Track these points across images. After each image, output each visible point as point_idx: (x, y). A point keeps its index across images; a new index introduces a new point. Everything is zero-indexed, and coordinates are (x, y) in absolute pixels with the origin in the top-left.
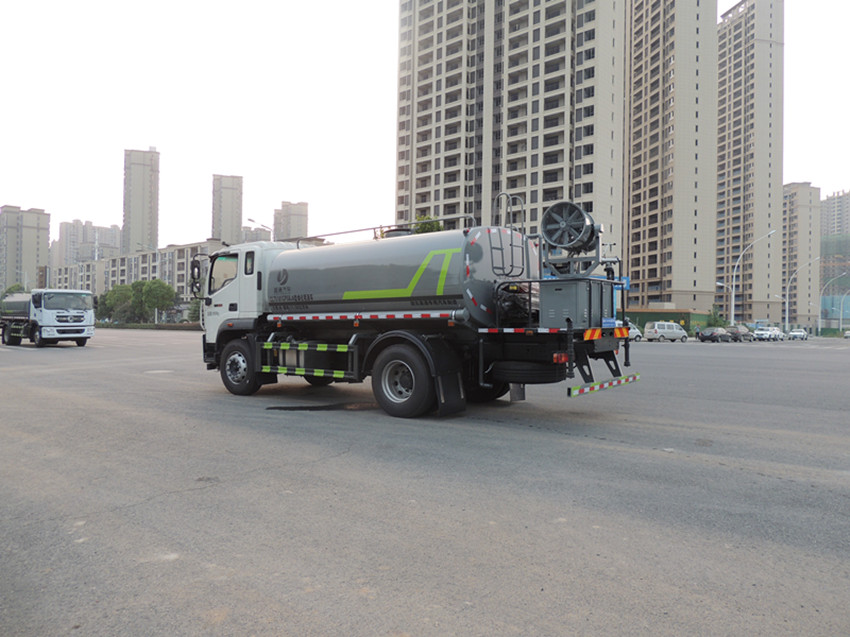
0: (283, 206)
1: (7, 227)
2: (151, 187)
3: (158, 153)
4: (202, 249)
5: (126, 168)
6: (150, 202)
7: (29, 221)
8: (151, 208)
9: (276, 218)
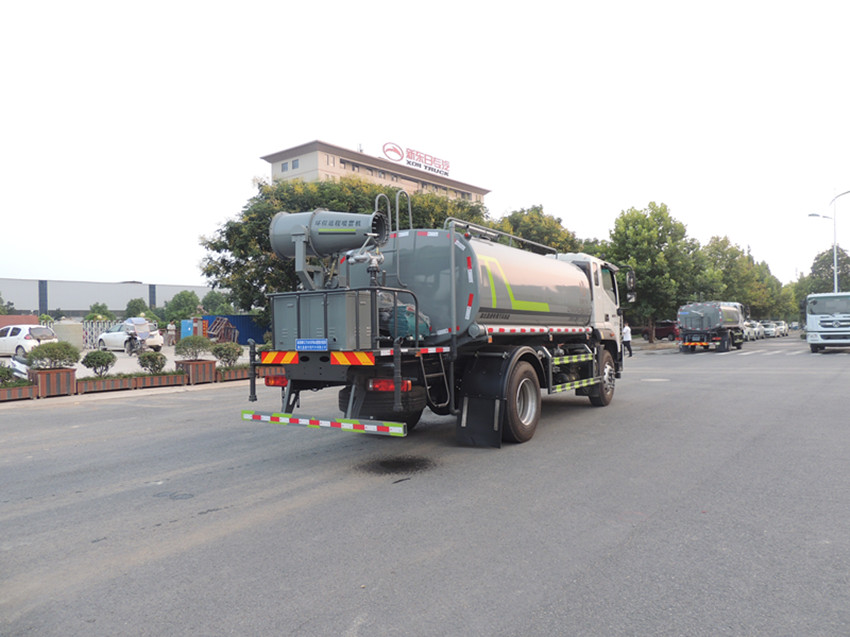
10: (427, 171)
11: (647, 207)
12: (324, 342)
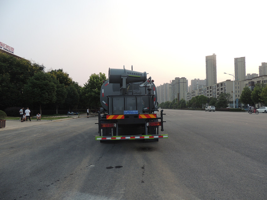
0: (262, 64)
1: (176, 83)
2: (214, 66)
3: (216, 55)
4: (224, 84)
5: (206, 62)
6: (214, 71)
7: (181, 81)
8: (214, 72)
9: (260, 69)
10: (4, 50)
11: (99, 74)
12: (137, 111)
